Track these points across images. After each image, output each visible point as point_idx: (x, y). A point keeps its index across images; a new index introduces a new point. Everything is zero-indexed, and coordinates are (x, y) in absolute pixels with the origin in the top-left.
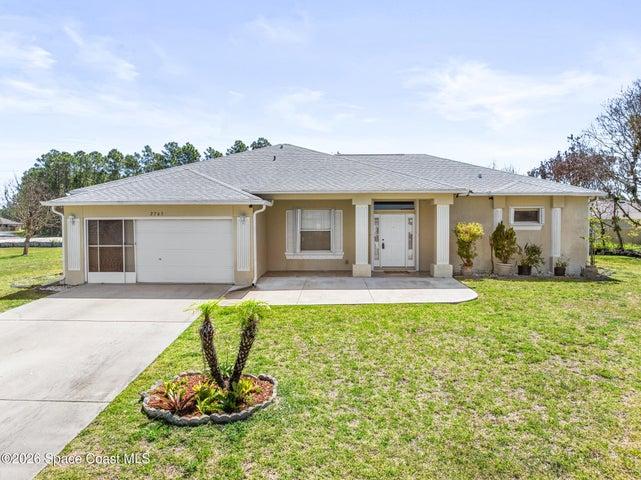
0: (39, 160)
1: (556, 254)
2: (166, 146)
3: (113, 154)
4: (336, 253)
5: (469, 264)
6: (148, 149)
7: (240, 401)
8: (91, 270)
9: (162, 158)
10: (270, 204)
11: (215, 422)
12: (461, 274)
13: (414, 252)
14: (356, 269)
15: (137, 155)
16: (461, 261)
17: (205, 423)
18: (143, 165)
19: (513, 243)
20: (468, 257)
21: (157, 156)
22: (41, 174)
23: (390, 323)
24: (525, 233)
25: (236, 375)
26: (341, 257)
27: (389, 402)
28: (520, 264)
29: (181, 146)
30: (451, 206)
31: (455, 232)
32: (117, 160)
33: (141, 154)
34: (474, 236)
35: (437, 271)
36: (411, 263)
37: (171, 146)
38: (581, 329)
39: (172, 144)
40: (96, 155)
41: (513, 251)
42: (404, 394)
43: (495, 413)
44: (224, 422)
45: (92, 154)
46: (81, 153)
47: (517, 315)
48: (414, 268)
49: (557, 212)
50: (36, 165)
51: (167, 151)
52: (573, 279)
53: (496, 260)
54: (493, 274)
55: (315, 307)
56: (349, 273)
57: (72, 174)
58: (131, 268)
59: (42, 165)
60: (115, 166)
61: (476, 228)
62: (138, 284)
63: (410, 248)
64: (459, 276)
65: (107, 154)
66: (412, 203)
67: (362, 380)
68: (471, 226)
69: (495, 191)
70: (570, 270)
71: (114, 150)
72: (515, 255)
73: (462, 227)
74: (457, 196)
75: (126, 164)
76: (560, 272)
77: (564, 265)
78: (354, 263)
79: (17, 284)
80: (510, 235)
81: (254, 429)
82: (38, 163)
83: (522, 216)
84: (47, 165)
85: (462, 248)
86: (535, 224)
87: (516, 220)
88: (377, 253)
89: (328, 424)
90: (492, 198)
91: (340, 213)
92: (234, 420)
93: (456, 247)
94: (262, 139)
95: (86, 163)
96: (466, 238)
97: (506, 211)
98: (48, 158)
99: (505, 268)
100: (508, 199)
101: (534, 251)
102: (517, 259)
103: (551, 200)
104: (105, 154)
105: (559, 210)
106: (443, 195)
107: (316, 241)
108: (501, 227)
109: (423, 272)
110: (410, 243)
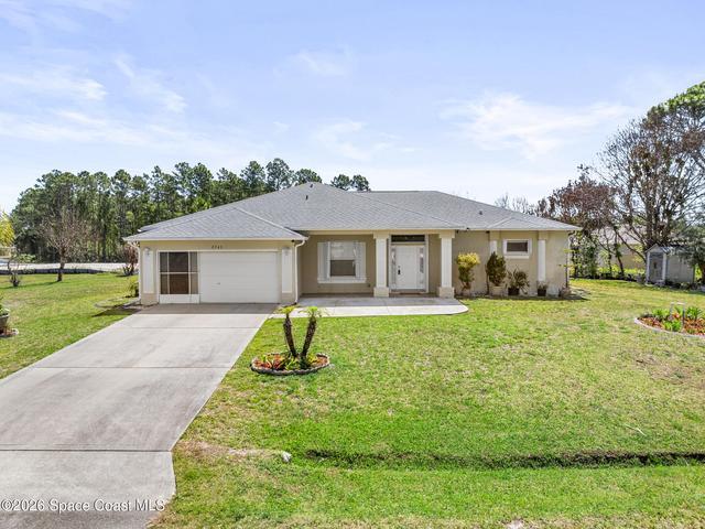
0: (39, 181)
1: (542, 278)
2: (177, 166)
3: (121, 175)
4: (360, 278)
5: (468, 287)
6: (157, 170)
7: (309, 366)
8: (162, 293)
9: (172, 179)
10: (307, 238)
11: (298, 374)
12: (462, 294)
13: (425, 276)
14: (376, 291)
15: (146, 176)
16: (461, 284)
17: (292, 374)
18: (152, 187)
19: (504, 269)
20: (467, 281)
21: (166, 176)
22: (42, 196)
23: (400, 326)
24: (514, 261)
25: (305, 352)
26: (364, 282)
27: (397, 366)
28: (509, 286)
29: (192, 166)
30: (453, 240)
31: (456, 261)
32: (125, 181)
33: (150, 176)
34: (471, 264)
35: (441, 292)
36: (422, 287)
37: (182, 167)
38: (532, 329)
39: (183, 165)
40: (101, 176)
41: (504, 276)
42: (406, 363)
43: (458, 371)
44: (302, 374)
45: (97, 174)
46: (85, 173)
47: (492, 322)
48: (423, 290)
49: (542, 243)
50: (36, 186)
51: (178, 172)
52: (552, 298)
53: (491, 284)
54: (488, 294)
55: (346, 318)
56: (371, 294)
57: (75, 196)
58: (195, 291)
59: (42, 185)
60: (123, 188)
61: (474, 258)
62: (201, 304)
63: (422, 271)
64: (459, 296)
65: (113, 175)
66: (423, 236)
67: (381, 356)
68: (469, 255)
69: (490, 227)
70: (549, 291)
71: (121, 171)
72: (506, 279)
73: (462, 257)
74: (457, 231)
75: (135, 186)
76: (542, 293)
77: (545, 287)
78: (375, 285)
79: (100, 303)
80: (501, 264)
81: (319, 378)
82: (38, 184)
83: (513, 247)
84: (47, 186)
85: (463, 274)
86: (524, 253)
87: (508, 250)
88: (394, 279)
89: (361, 375)
90: (488, 232)
91: (363, 245)
92: (308, 373)
93: (458, 273)
94: (277, 160)
95: (91, 183)
96: (465, 265)
97: (500, 242)
98: (50, 179)
99: (496, 290)
100: (502, 233)
101: (521, 276)
102: (507, 282)
103: (537, 234)
104: (111, 175)
105: (543, 242)
106: (446, 232)
107: (342, 268)
108: (493, 257)
109: (431, 293)
110: (422, 266)
